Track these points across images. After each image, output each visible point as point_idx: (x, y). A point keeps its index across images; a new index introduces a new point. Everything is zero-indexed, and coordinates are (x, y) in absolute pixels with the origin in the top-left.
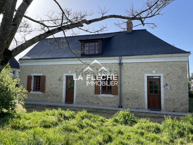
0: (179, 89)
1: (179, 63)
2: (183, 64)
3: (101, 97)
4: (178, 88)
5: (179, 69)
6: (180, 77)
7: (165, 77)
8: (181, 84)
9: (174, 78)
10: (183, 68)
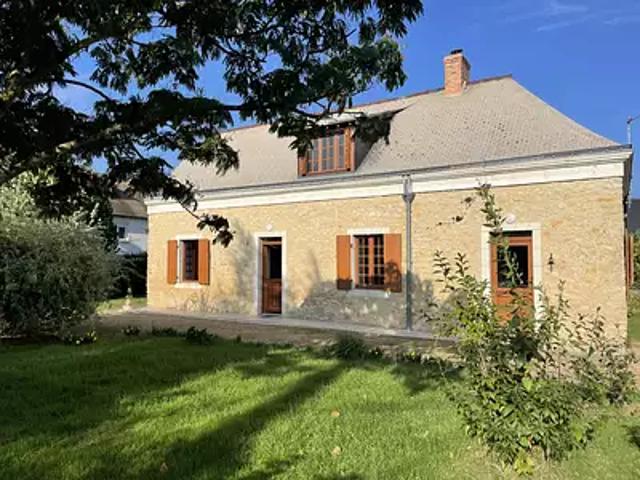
0: (594, 270)
1: (592, 186)
2: (607, 188)
3: (353, 297)
4: (590, 267)
5: (595, 203)
6: (598, 230)
7: (546, 234)
8: (598, 254)
9: (579, 236)
10: (609, 200)
